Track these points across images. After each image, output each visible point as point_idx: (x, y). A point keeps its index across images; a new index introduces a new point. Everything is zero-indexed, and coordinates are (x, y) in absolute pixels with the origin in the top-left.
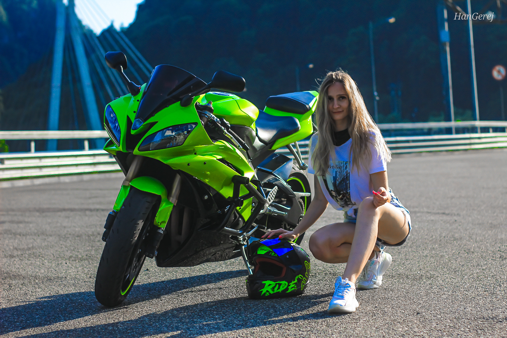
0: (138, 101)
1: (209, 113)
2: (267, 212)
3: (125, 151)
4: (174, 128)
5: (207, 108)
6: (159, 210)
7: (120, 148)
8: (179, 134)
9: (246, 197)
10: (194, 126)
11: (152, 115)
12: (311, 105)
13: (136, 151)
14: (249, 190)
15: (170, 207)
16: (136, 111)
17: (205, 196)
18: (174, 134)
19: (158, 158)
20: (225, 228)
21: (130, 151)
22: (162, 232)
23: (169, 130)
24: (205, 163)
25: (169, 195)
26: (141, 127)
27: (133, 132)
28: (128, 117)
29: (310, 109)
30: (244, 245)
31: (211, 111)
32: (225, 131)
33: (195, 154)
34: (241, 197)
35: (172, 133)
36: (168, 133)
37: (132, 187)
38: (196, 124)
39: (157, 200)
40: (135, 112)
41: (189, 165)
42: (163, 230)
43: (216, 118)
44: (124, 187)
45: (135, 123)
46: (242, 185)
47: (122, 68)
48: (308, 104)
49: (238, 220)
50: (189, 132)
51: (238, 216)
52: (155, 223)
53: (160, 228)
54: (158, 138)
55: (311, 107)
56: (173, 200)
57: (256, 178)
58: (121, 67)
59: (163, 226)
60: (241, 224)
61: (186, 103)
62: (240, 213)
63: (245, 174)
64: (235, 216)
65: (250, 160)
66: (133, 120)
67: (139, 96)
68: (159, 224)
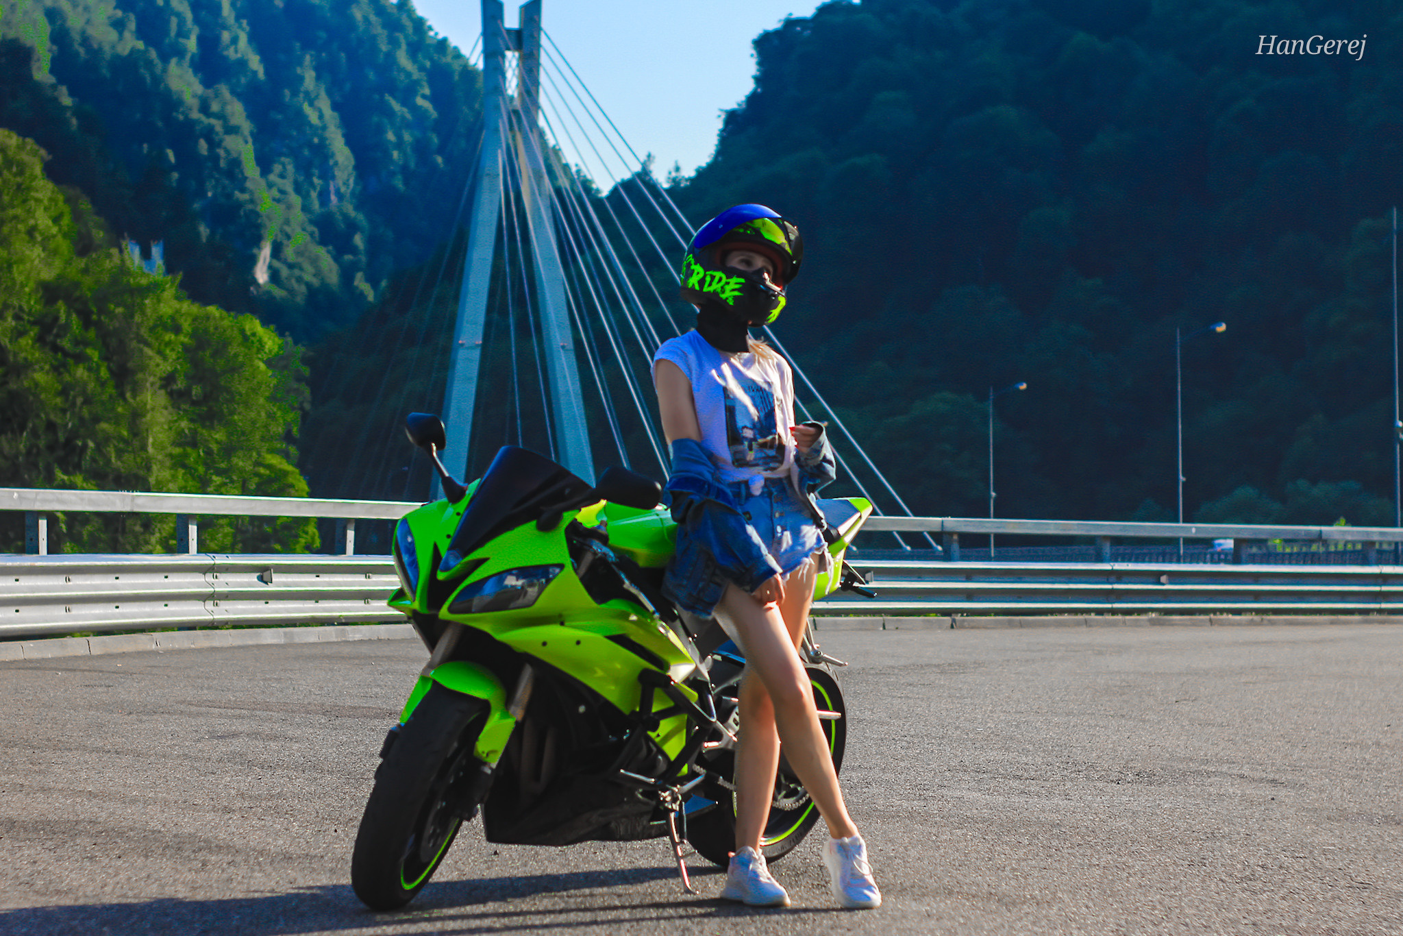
0: (458, 514)
1: (600, 544)
2: (730, 747)
3: (425, 611)
4: (522, 572)
5: (597, 534)
6: (487, 728)
7: (416, 605)
8: (531, 585)
9: (665, 714)
10: (557, 570)
11: (481, 543)
12: (842, 529)
13: (444, 613)
14: (674, 701)
15: (510, 723)
16: (452, 534)
17: (580, 705)
18: (520, 583)
19: (486, 628)
20: (622, 771)
21: (433, 612)
22: (489, 772)
23: (512, 574)
24: (578, 643)
25: (508, 701)
26: (458, 566)
27: (441, 576)
28: (436, 547)
29: (839, 537)
30: (672, 810)
31: (604, 539)
32: (627, 582)
33: (562, 624)
34: (656, 713)
35: (517, 580)
36: (511, 581)
37: (435, 682)
38: (561, 566)
39: (482, 710)
40: (449, 536)
41: (544, 644)
42: (491, 768)
43: (612, 554)
44: (424, 678)
45: (447, 558)
46: (658, 692)
47: (435, 448)
48: (836, 528)
49: (656, 759)
50: (548, 581)
51: (654, 749)
52: (475, 754)
53: (485, 764)
54: (489, 589)
55: (841, 533)
56: (518, 713)
57: (702, 675)
58: (433, 444)
59: (494, 762)
60: (662, 766)
61: (547, 526)
62: (660, 745)
63: (672, 668)
64: (650, 750)
65: (690, 639)
66: (443, 552)
67: (462, 505)
68: (485, 755)
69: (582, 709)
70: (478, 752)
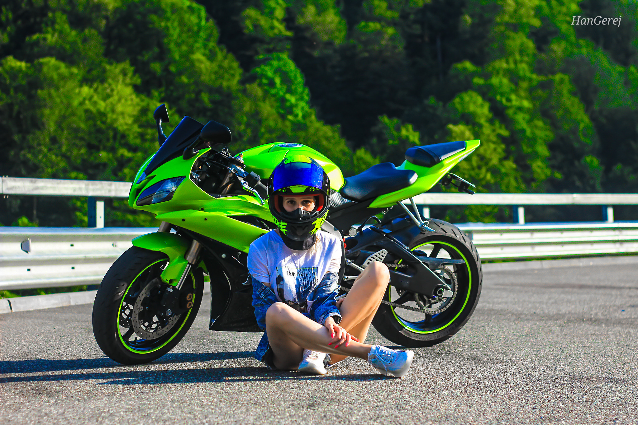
13: (135, 206)
17: (222, 254)
22: (172, 291)
24: (206, 219)
25: (186, 253)
26: (143, 180)
27: (136, 186)
33: (202, 210)
38: (184, 177)
41: (183, 220)
43: (243, 171)
45: (141, 177)
47: (161, 121)
48: (438, 156)
52: (162, 281)
53: (169, 286)
55: (442, 159)
68: (168, 282)
69: (224, 256)
70: (164, 280)
